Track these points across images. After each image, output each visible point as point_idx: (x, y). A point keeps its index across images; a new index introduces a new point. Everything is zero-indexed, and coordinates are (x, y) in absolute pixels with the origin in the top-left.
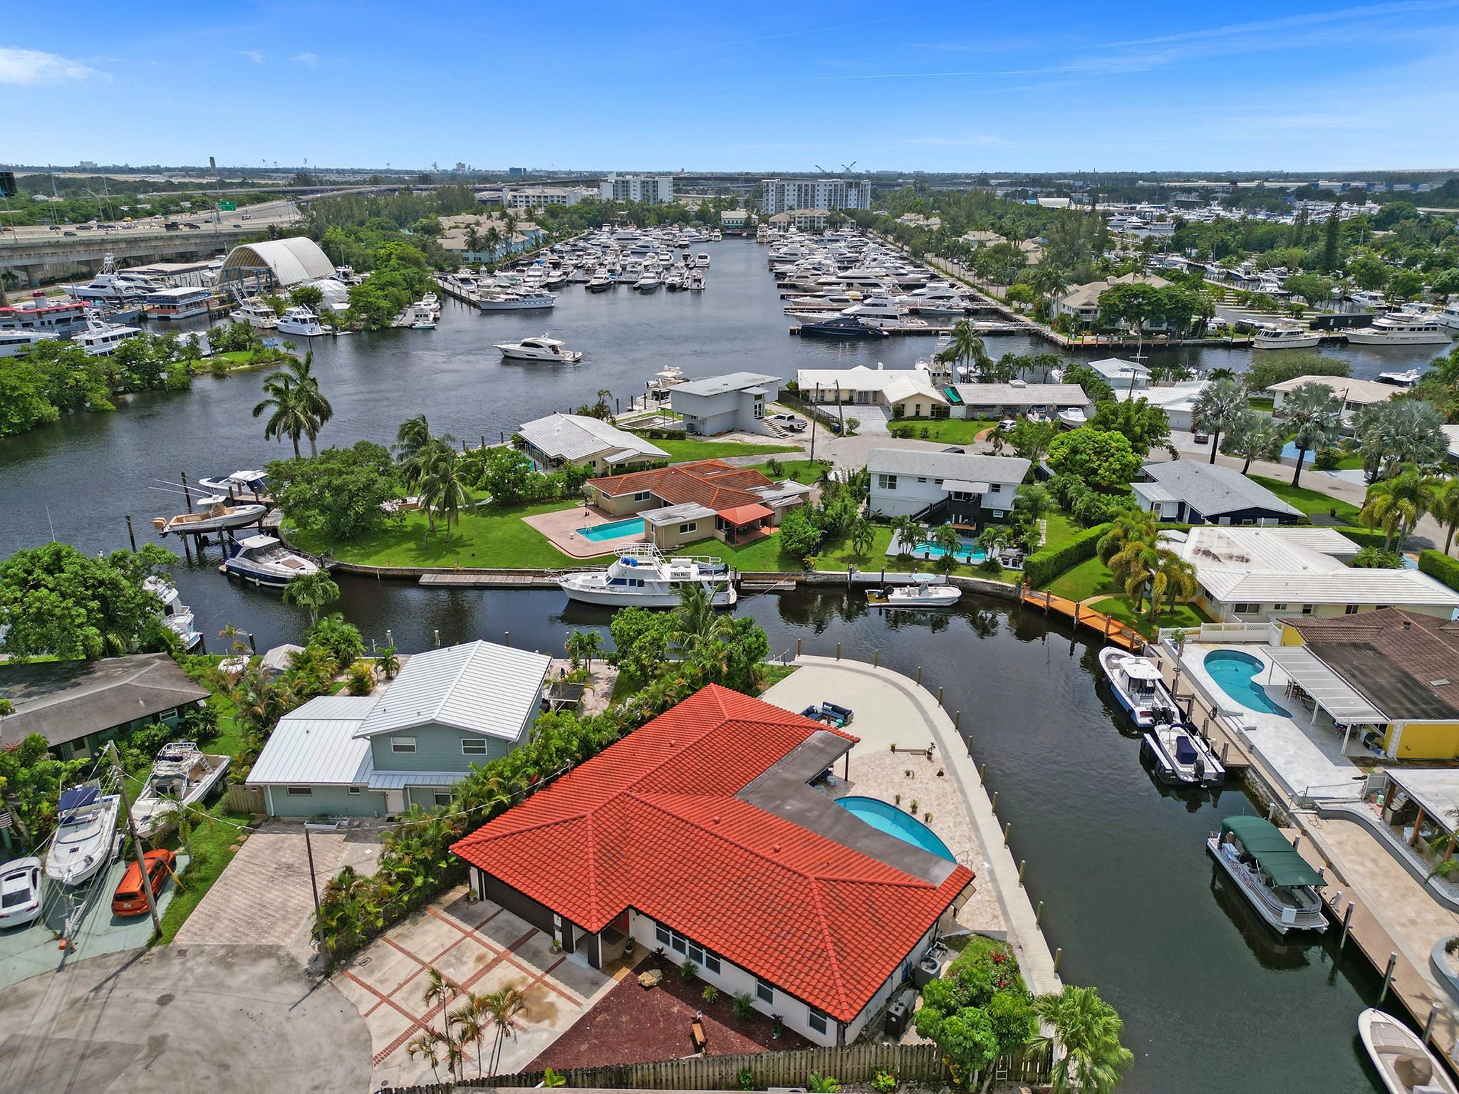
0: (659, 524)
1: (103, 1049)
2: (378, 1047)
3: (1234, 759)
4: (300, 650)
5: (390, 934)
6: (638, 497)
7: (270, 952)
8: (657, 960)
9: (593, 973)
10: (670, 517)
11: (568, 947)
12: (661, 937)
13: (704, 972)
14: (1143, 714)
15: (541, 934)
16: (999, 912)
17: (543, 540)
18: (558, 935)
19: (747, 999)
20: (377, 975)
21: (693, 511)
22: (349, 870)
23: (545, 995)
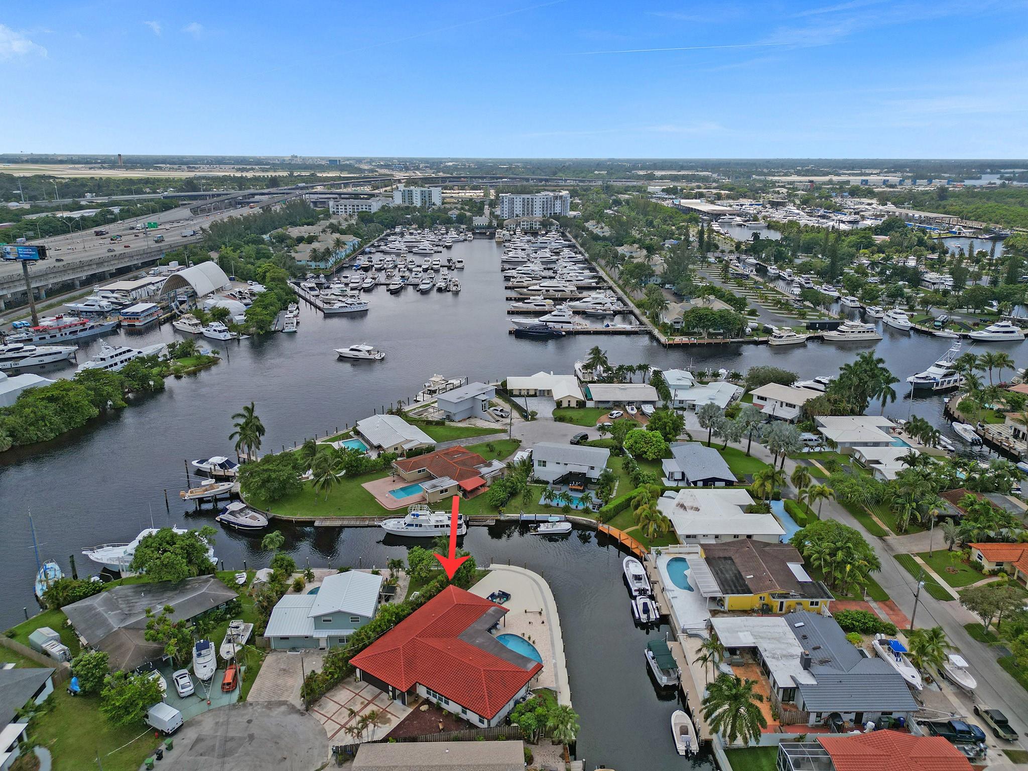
0: (429, 491)
1: (232, 739)
2: (329, 735)
3: (664, 612)
4: (272, 571)
5: (327, 695)
6: (419, 472)
7: (284, 703)
8: (427, 702)
9: (404, 707)
10: (436, 486)
11: (394, 698)
12: (428, 693)
13: (444, 705)
14: (635, 590)
15: (384, 693)
16: (554, 680)
17: (373, 498)
18: (391, 694)
19: (458, 714)
20: (325, 710)
21: (447, 482)
22: (313, 671)
23: (387, 715)
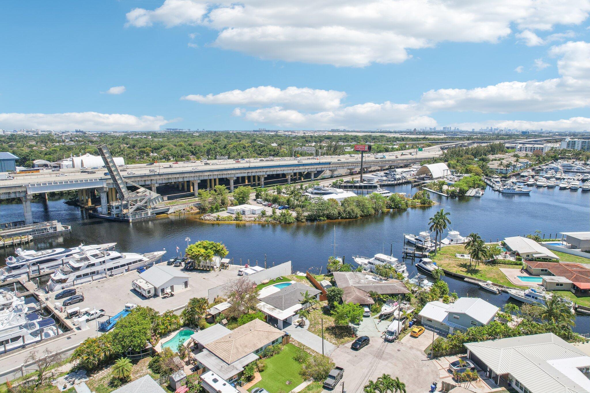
0: (547, 281)
2: (441, 376)
6: (542, 270)
9: (496, 385)
10: (553, 280)
11: (490, 377)
17: (505, 276)
20: (442, 364)
21: (563, 280)
